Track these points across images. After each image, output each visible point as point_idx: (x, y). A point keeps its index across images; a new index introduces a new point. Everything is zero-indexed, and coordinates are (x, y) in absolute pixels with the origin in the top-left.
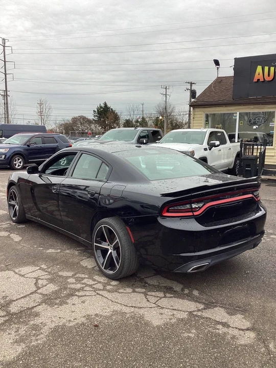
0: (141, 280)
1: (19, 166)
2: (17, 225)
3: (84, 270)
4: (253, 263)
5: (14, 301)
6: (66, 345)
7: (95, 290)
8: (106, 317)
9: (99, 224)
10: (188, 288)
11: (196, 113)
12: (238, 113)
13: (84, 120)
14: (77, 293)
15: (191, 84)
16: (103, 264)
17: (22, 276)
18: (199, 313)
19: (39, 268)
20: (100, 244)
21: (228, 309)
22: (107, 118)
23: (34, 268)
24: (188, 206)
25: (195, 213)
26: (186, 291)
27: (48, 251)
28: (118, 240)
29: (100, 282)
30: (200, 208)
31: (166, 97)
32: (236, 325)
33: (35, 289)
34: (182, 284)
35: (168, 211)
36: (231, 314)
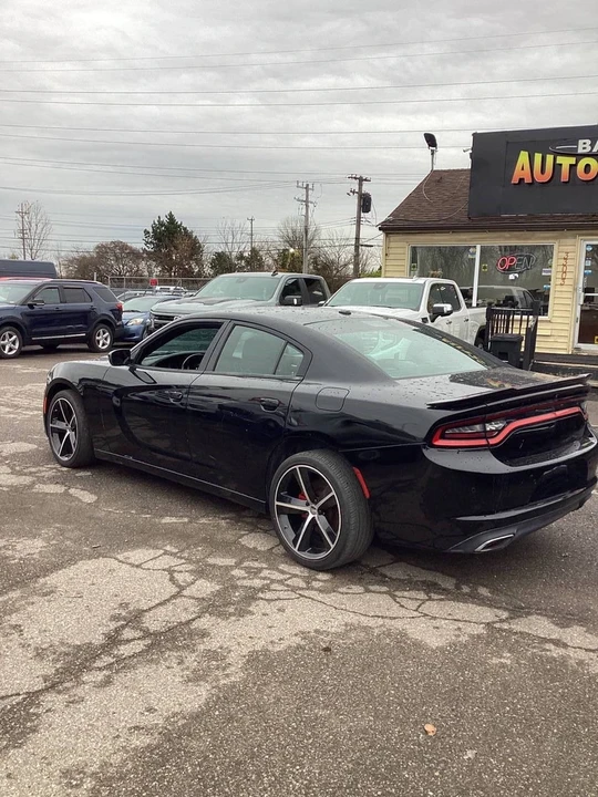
0: (373, 571)
1: (11, 350)
2: (73, 472)
3: (254, 554)
4: (569, 539)
5: (146, 611)
6: (284, 682)
7: (294, 589)
8: (338, 635)
9: (289, 463)
10: (467, 583)
11: (392, 245)
12: (478, 247)
13: (123, 251)
14: (261, 595)
15: (361, 180)
16: (295, 542)
17: (137, 566)
18: (506, 626)
19: (162, 551)
20: (289, 502)
21: (553, 616)
22: (176, 248)
23: (152, 553)
24: (478, 428)
25: (492, 441)
26: (466, 589)
27: (164, 521)
28: (333, 493)
29: (296, 576)
30: (500, 431)
31: (307, 206)
32: (578, 642)
33: (175, 590)
34: (452, 576)
35: (443, 437)
36: (563, 626)
